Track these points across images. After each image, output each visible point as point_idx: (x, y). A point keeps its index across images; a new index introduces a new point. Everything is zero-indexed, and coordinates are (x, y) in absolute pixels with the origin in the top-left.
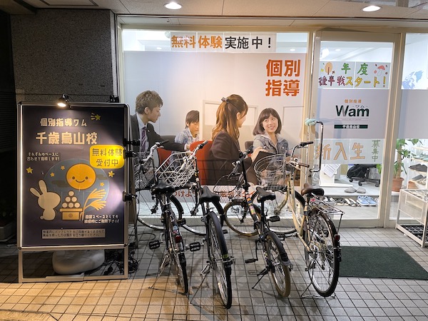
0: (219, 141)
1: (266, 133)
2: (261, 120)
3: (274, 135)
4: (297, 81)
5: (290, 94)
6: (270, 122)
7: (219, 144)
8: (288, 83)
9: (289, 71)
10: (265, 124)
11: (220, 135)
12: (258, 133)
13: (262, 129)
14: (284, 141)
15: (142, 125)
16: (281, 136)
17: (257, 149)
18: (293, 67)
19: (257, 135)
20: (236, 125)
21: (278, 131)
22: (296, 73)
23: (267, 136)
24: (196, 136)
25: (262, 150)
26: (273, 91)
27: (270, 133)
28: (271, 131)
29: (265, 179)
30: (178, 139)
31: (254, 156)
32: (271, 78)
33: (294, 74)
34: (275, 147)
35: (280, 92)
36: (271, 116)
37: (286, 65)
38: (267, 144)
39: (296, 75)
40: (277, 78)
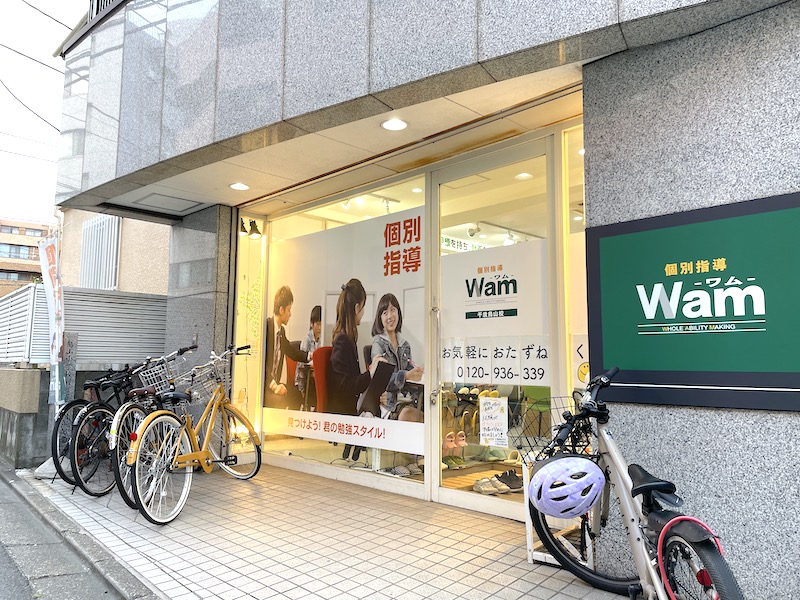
0: (339, 346)
1: (386, 332)
2: (380, 313)
3: (394, 334)
4: (418, 248)
5: (410, 269)
6: (389, 316)
7: (338, 352)
8: (408, 253)
9: (409, 235)
10: (384, 317)
11: (341, 338)
12: (377, 333)
13: (381, 326)
14: (406, 343)
15: (277, 330)
16: (403, 336)
17: (377, 358)
18: (413, 229)
19: (377, 336)
20: (355, 322)
21: (398, 329)
22: (417, 236)
23: (386, 338)
24: (318, 340)
25: (382, 359)
26: (392, 268)
27: (390, 332)
28: (390, 329)
29: (386, 407)
30: (303, 347)
31: (373, 370)
32: (390, 249)
33: (414, 237)
34: (396, 353)
35: (398, 267)
36: (390, 305)
37: (406, 227)
38: (387, 349)
39: (417, 240)
40: (395, 248)
